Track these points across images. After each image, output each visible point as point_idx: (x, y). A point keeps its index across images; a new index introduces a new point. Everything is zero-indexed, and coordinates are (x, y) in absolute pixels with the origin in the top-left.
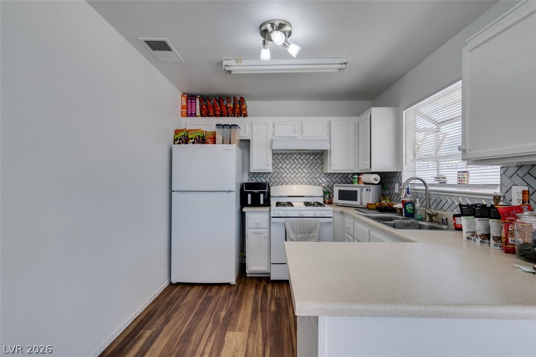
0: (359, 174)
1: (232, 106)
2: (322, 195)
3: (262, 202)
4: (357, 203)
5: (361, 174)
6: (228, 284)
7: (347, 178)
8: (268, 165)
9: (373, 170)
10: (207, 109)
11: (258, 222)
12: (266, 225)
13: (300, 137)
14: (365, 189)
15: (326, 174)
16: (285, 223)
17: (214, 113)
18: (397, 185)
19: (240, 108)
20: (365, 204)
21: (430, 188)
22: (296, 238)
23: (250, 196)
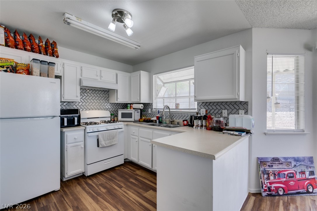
0: (131, 104)
1: (44, 46)
2: (110, 116)
3: (76, 123)
4: (132, 119)
5: (132, 104)
7: (125, 106)
8: (77, 97)
9: (142, 102)
10: (15, 41)
11: (76, 138)
12: (83, 139)
13: (100, 80)
14: (136, 112)
15: (110, 103)
16: (98, 135)
17: (24, 47)
18: (150, 110)
19: (53, 50)
20: (136, 119)
21: (171, 110)
22: (105, 143)
23: (66, 119)
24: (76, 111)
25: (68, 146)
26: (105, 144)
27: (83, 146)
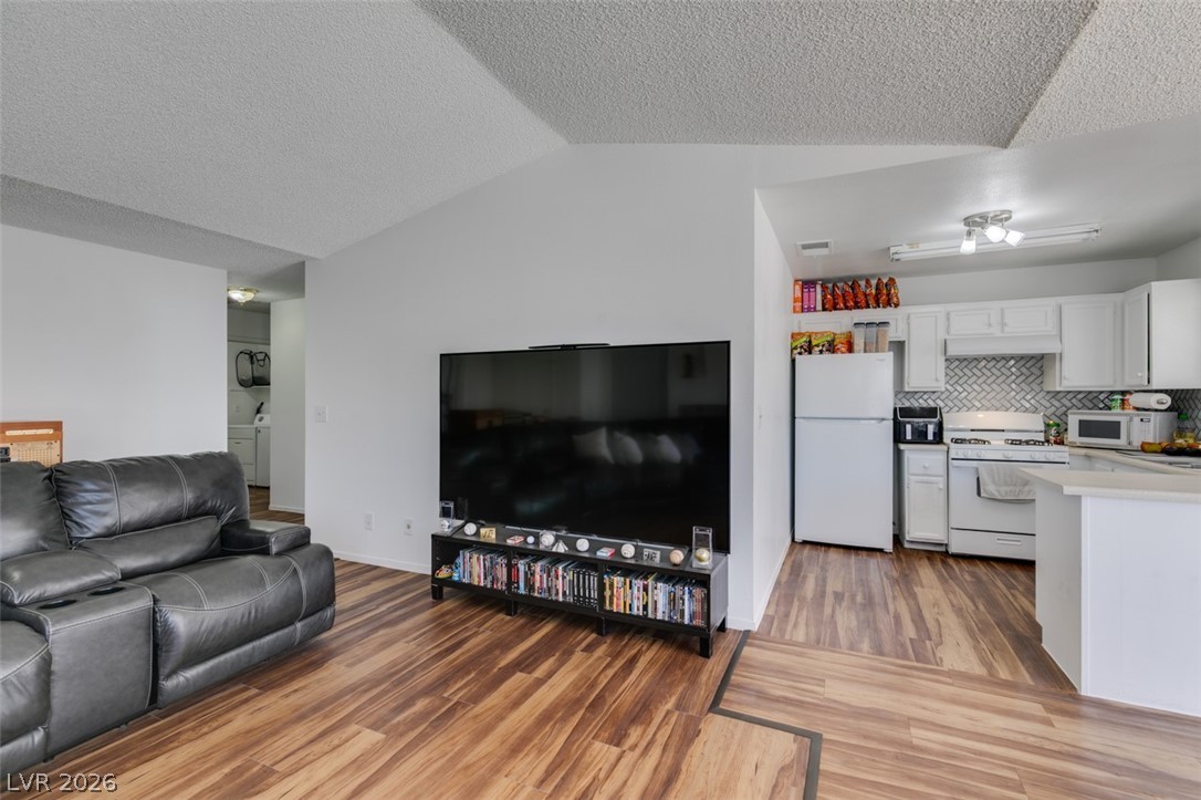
0: (1123, 393)
1: (874, 291)
2: (1043, 429)
3: (930, 437)
4: (1122, 442)
5: (1129, 393)
6: (881, 550)
7: (1093, 399)
8: (937, 380)
9: (1154, 387)
10: (834, 299)
11: (926, 465)
12: (942, 471)
13: (1001, 335)
14: (1137, 420)
15: (1048, 392)
16: (977, 469)
17: (845, 304)
19: (888, 294)
20: (1137, 444)
22: (998, 491)
23: (909, 427)
24: (932, 412)
25: (910, 479)
26: (996, 494)
27: (942, 485)
